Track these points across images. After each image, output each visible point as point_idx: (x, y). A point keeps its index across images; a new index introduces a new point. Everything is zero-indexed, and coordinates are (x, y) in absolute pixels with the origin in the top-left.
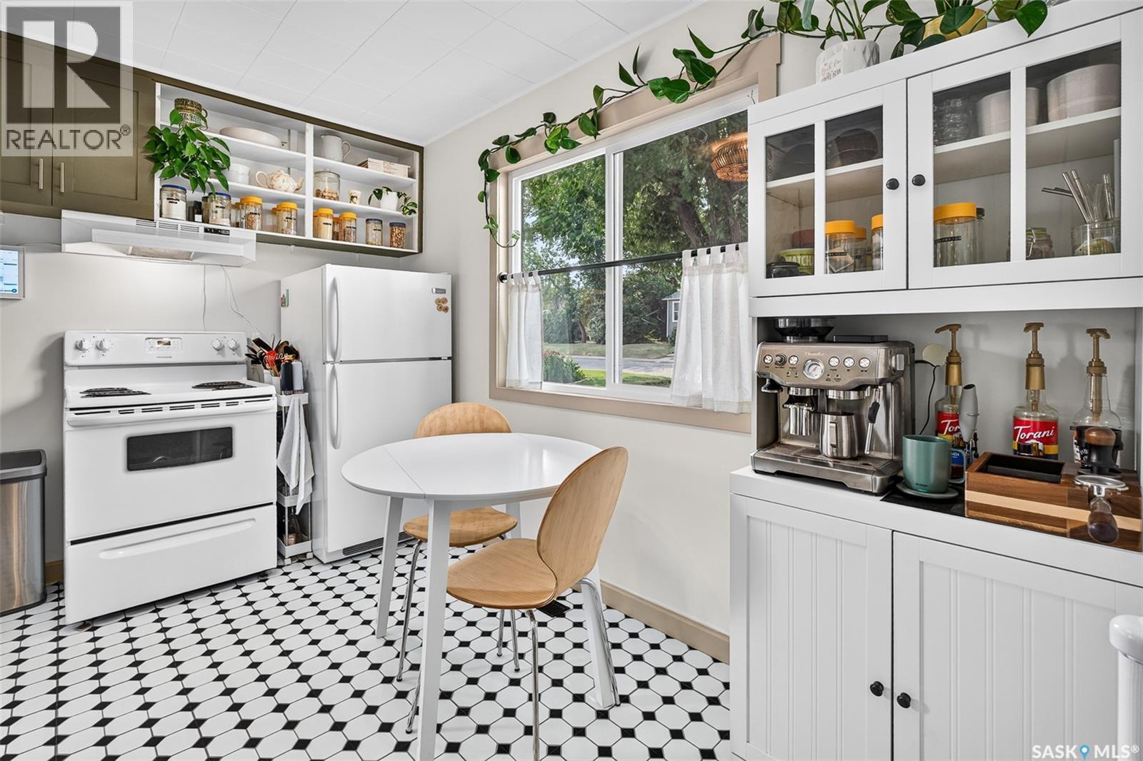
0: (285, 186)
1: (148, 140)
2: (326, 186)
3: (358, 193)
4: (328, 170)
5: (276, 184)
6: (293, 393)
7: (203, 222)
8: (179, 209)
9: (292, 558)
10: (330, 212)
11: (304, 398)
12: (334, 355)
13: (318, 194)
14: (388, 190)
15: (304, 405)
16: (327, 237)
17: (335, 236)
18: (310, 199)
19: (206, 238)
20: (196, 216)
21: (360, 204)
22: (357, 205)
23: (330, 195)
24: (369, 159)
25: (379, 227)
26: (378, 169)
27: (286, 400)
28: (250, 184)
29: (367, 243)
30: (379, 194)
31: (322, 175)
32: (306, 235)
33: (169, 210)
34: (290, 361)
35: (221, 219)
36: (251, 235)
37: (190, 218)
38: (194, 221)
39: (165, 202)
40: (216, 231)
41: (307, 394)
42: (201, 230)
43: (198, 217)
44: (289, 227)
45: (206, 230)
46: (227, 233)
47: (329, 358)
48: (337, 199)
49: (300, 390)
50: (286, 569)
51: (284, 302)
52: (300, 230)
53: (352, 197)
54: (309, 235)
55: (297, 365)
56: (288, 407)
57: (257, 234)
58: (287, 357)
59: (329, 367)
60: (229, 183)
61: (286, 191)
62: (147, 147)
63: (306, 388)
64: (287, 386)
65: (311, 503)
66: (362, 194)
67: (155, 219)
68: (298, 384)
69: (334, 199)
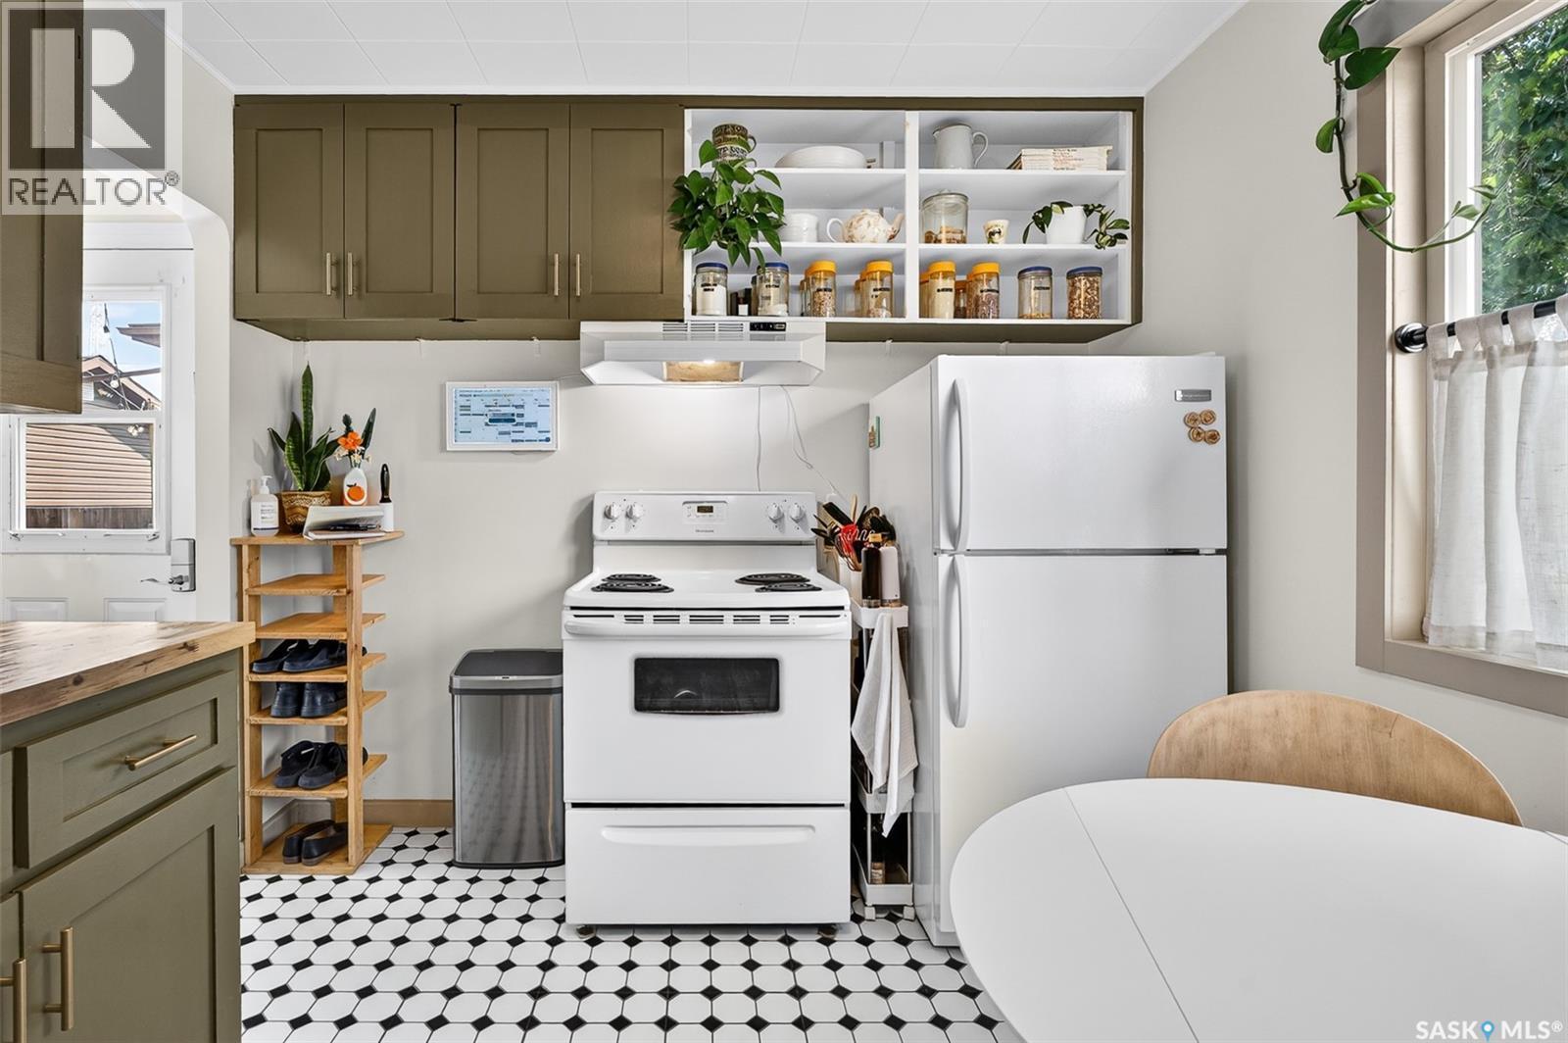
0: (872, 234)
1: (676, 198)
2: (942, 224)
3: (1002, 224)
4: (946, 191)
5: (857, 233)
6: (882, 605)
7: (750, 314)
8: (717, 299)
9: (879, 908)
10: (949, 267)
11: (899, 616)
12: (954, 535)
13: (930, 238)
14: (1063, 205)
15: (899, 629)
16: (944, 314)
17: (959, 312)
18: (914, 249)
19: (752, 338)
20: (740, 306)
21: (1007, 242)
22: (1000, 246)
23: (950, 235)
24: (1024, 151)
25: (1045, 283)
26: (1042, 168)
27: (868, 617)
28: (819, 241)
29: (1021, 317)
30: (1042, 219)
31: (935, 202)
32: (907, 316)
33: (704, 302)
34: (878, 545)
35: (775, 309)
36: (818, 325)
37: (733, 311)
38: (737, 314)
39: (700, 290)
40: (767, 327)
41: (905, 608)
42: (747, 327)
43: (743, 309)
44: (879, 305)
45: (754, 327)
46: (782, 327)
47: (945, 543)
48: (964, 241)
49: (895, 601)
50: (867, 930)
51: (874, 440)
52: (897, 309)
53: (992, 234)
54: (912, 315)
55: (888, 552)
56: (873, 630)
57: (827, 323)
58: (874, 537)
59: (944, 562)
60: (783, 244)
61: (874, 242)
62: (675, 209)
63: (906, 597)
64: (872, 591)
65: (912, 814)
66: (1009, 226)
67: (686, 318)
68: (891, 588)
69: (958, 242)
